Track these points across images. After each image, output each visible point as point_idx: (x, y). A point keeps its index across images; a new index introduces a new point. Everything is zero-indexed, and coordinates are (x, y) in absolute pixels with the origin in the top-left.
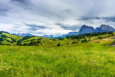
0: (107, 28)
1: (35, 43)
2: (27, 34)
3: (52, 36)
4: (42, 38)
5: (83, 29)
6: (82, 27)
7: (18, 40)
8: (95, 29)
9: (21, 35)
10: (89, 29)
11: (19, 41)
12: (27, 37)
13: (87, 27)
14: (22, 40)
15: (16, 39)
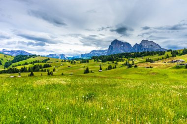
0: (151, 45)
1: (40, 67)
2: (19, 51)
3: (62, 55)
4: (49, 59)
5: (114, 46)
6: (113, 43)
7: (6, 61)
8: (132, 46)
9: (9, 53)
10: (124, 46)
11: (7, 63)
12: (21, 57)
13: (120, 43)
14: (13, 62)
15: (2, 59)
